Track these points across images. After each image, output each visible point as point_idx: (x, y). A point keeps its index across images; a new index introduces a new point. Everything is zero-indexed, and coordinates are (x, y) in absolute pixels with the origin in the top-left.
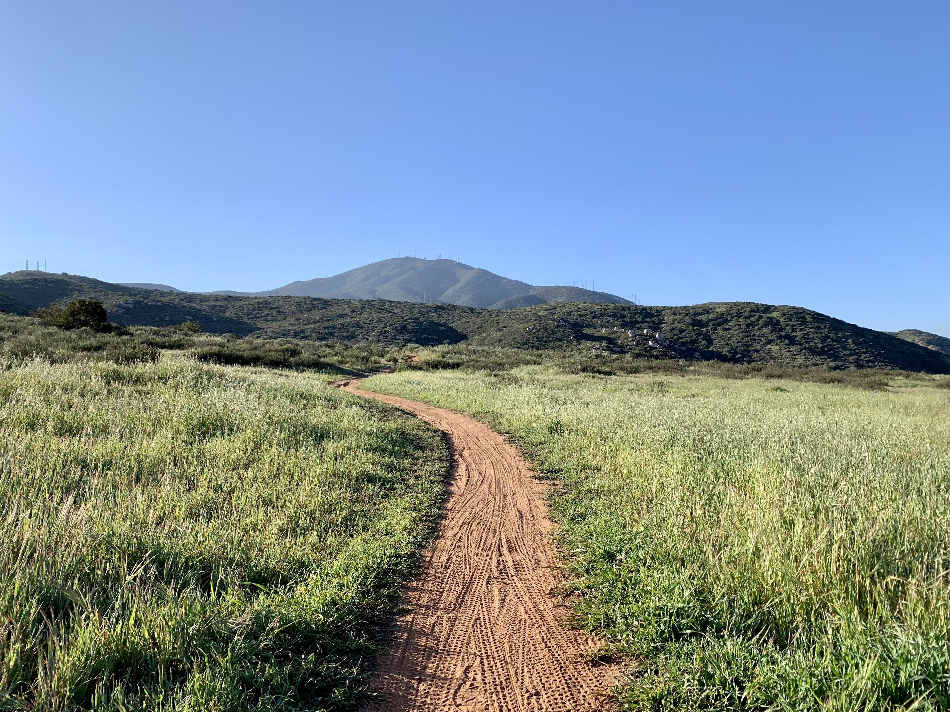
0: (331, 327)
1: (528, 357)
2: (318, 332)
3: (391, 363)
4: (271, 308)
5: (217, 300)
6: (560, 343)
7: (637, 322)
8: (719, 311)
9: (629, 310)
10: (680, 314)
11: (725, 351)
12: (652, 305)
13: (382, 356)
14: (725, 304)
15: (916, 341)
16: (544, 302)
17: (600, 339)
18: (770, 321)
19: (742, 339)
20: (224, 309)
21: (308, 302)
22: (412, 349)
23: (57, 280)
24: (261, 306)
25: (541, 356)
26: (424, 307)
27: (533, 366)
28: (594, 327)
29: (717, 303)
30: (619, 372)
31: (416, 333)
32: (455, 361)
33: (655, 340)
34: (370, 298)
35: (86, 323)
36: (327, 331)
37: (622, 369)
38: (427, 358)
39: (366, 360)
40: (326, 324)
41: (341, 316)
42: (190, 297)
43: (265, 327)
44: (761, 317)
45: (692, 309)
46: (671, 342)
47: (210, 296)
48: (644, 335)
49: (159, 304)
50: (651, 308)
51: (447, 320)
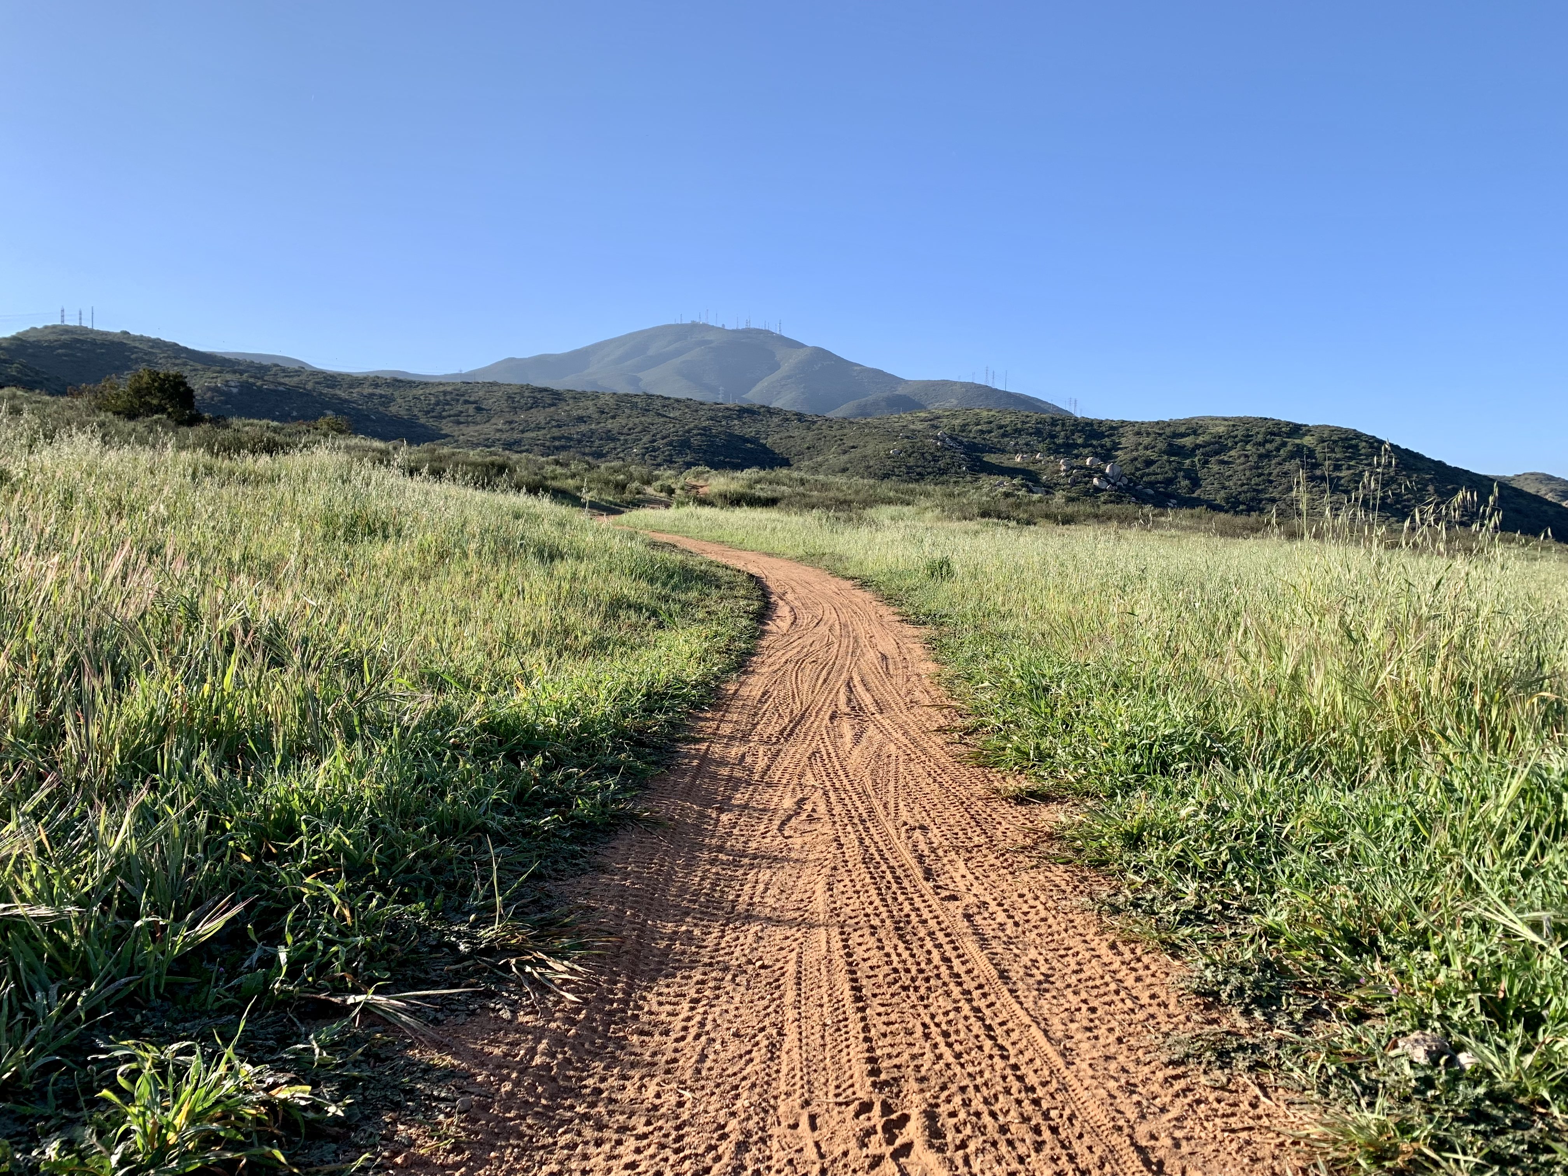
0: (563, 437)
1: (891, 494)
2: (543, 445)
3: (663, 494)
4: (466, 402)
5: (377, 386)
6: (945, 477)
7: (1076, 446)
8: (1213, 430)
9: (1063, 425)
10: (1148, 434)
11: (1219, 498)
12: (1103, 418)
13: (648, 483)
14: (1225, 419)
15: (1541, 493)
16: (921, 407)
17: (1012, 472)
18: (1298, 452)
19: (1249, 479)
20: (387, 400)
21: (526, 394)
22: (698, 475)
23: (112, 343)
24: (448, 398)
25: (912, 492)
26: (719, 410)
27: (899, 507)
28: (1003, 451)
29: (1212, 419)
30: (1042, 521)
31: (705, 452)
32: (769, 494)
33: (1104, 476)
34: (631, 391)
35: (161, 409)
36: (557, 443)
37: (1047, 516)
38: (723, 488)
39: (621, 487)
40: (556, 432)
41: (581, 419)
42: (332, 380)
43: (456, 434)
44: (1284, 444)
45: (1169, 425)
46: (1130, 480)
47: (365, 379)
48: (1086, 468)
49: (281, 388)
50: (1100, 422)
51: (758, 432)
